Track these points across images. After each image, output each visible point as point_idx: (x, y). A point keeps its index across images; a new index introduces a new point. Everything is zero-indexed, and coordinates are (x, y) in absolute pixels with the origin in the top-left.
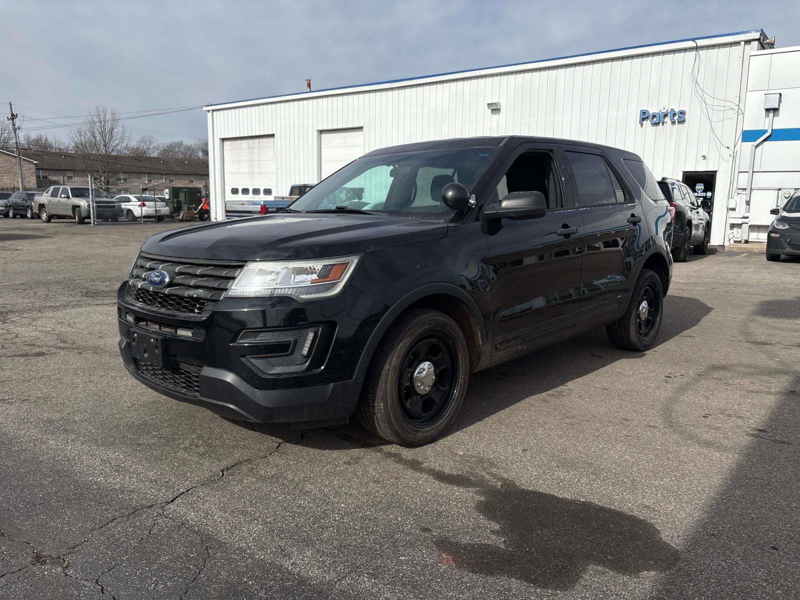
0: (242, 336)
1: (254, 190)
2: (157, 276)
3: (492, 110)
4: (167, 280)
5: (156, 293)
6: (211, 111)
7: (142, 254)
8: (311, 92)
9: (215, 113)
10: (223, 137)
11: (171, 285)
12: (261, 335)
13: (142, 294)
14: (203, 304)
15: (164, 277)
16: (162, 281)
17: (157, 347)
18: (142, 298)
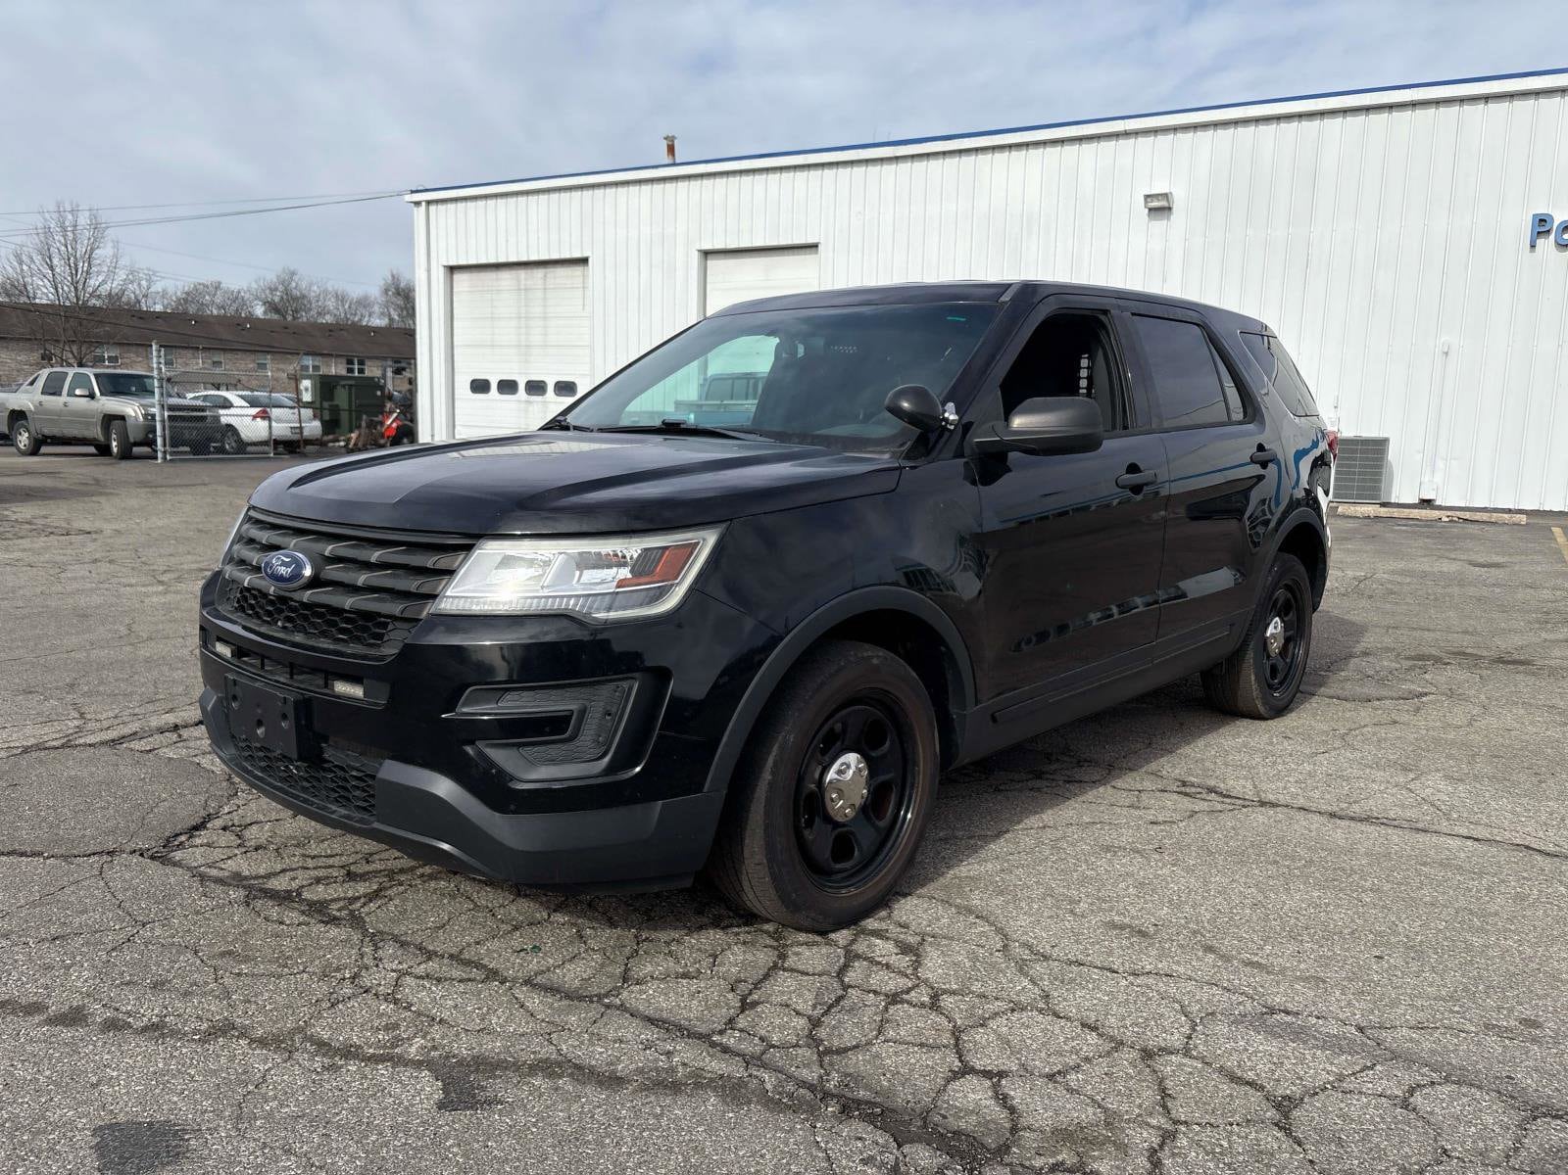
0: (466, 700)
1: (528, 383)
2: (284, 564)
3: (1150, 210)
4: (308, 572)
5: (283, 600)
6: (424, 204)
7: (252, 513)
8: (674, 164)
9: (432, 208)
10: (451, 263)
11: (315, 582)
12: (508, 696)
13: (251, 602)
14: (385, 625)
15: (300, 566)
16: (296, 575)
17: (284, 717)
18: (252, 607)
